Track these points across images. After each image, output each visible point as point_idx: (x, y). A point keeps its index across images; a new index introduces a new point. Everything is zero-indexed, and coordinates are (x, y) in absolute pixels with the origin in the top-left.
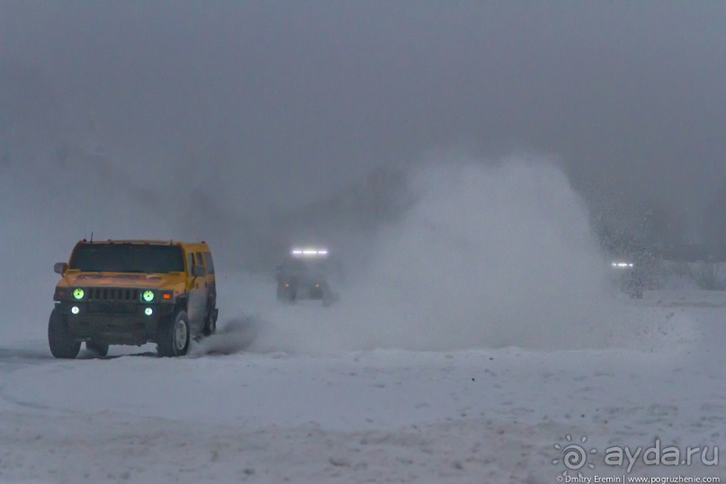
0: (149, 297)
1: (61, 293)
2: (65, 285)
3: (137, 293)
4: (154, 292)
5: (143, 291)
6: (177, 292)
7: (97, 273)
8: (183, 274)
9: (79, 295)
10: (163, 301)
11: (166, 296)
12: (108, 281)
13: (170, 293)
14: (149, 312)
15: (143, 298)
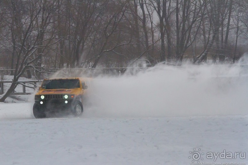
0: (66, 97)
2: (38, 94)
3: (62, 96)
4: (68, 95)
5: (64, 95)
8: (79, 88)
9: (43, 97)
10: (71, 98)
12: (52, 92)
13: (74, 95)
14: (66, 102)
15: (64, 98)
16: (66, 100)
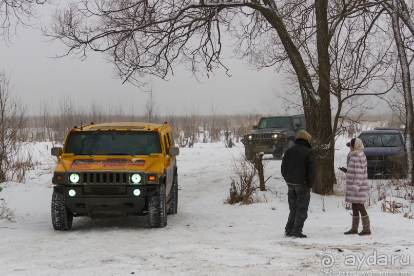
0: (136, 179)
1: (59, 178)
2: (61, 169)
3: (126, 176)
4: (140, 174)
5: (132, 174)
6: (160, 174)
7: (88, 157)
8: (161, 155)
9: (75, 179)
10: (149, 183)
11: (152, 178)
12: (98, 166)
13: (154, 175)
14: (137, 192)
15: (132, 181)
16: (136, 186)
